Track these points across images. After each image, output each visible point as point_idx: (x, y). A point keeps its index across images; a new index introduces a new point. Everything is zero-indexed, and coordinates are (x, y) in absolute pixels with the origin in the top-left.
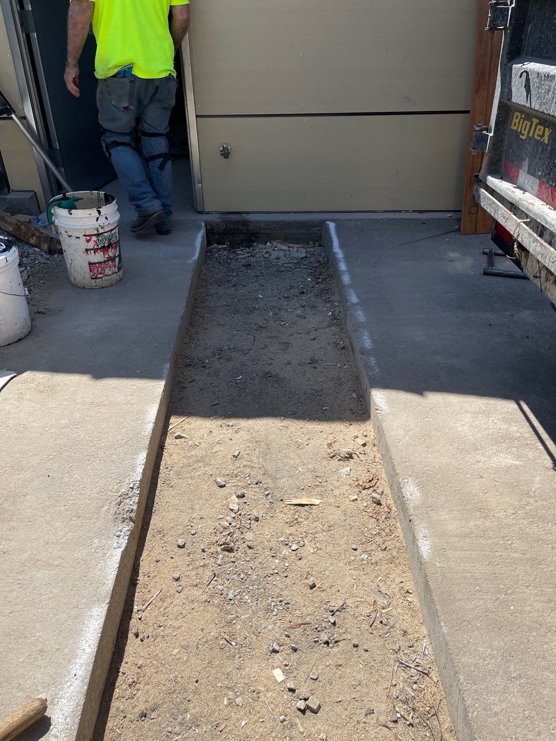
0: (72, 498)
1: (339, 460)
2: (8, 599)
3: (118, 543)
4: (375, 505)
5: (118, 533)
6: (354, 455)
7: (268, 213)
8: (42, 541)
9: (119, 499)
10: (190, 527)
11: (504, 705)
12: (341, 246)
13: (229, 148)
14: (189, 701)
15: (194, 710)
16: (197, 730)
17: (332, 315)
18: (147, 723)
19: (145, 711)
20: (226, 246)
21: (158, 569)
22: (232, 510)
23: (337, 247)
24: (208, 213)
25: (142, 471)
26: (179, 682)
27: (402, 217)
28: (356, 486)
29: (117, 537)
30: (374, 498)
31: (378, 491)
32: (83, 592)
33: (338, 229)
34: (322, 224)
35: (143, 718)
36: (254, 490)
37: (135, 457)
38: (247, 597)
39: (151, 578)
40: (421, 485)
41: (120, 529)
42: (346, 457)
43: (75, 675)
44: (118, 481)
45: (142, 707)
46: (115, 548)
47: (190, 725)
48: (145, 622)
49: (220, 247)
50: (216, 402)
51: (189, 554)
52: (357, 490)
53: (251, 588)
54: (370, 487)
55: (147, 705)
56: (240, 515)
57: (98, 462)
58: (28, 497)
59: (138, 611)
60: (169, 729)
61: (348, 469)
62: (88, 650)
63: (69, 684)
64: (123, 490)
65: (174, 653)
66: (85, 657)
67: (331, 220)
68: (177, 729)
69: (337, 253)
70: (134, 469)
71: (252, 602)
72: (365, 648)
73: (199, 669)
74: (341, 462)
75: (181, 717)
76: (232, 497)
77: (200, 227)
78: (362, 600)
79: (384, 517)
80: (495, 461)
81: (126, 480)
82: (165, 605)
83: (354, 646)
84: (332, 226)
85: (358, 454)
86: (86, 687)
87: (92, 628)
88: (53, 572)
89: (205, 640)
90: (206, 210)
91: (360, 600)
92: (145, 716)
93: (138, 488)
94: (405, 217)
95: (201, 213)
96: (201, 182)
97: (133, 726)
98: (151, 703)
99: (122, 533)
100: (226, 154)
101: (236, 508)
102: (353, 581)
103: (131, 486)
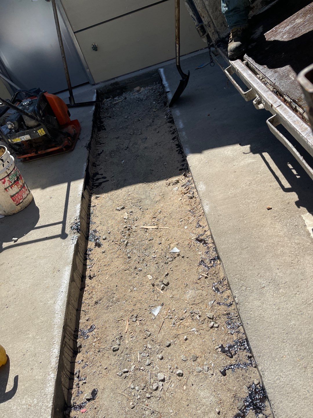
0: (51, 230)
1: (173, 185)
2: (31, 273)
3: (72, 242)
4: (189, 199)
5: (72, 238)
6: (179, 181)
7: (128, 74)
8: (41, 249)
9: (71, 225)
10: (107, 231)
11: (239, 259)
12: (167, 80)
13: (96, 45)
14: (114, 294)
15: (116, 296)
16: (119, 303)
17: (167, 117)
18: (98, 305)
19: (97, 301)
20: (111, 99)
21: (96, 250)
22: (125, 219)
23: (165, 81)
24: (97, 84)
25: (79, 212)
26: (109, 288)
27: (199, 53)
28: (181, 194)
29: (72, 240)
30: (188, 196)
31: (190, 193)
32: (61, 263)
33: (165, 72)
34: (157, 72)
35: (97, 304)
36: (134, 208)
37: (75, 207)
38: (135, 251)
39: (93, 254)
40: (206, 184)
41: (73, 236)
42: (176, 183)
43: (62, 292)
44: (69, 219)
45: (95, 300)
46: (72, 244)
47: (116, 302)
48: (93, 271)
49: (108, 100)
50: (113, 175)
51: (108, 241)
52: (181, 195)
53: (136, 247)
54: (187, 192)
55: (97, 299)
56: (129, 220)
57: (60, 213)
58: (32, 235)
59: (89, 268)
60: (107, 305)
61: (177, 188)
62: (66, 282)
63: (60, 295)
64: (72, 221)
65: (106, 279)
66: (65, 285)
67: (161, 68)
68: (111, 304)
69: (165, 84)
70: (75, 212)
71: (137, 252)
72: (187, 256)
73: (117, 282)
74: (174, 185)
75: (111, 300)
76: (125, 214)
77: (94, 93)
78: (185, 239)
79: (193, 203)
80: (242, 163)
81: (73, 217)
82: (101, 263)
83: (182, 257)
84: (162, 70)
85: (181, 180)
86: (67, 295)
87: (66, 274)
88: (48, 259)
89: (118, 271)
90: (96, 82)
91: (184, 239)
92: (97, 303)
93: (79, 219)
94: (200, 53)
95: (94, 85)
96: (88, 68)
97: (93, 307)
98: (99, 298)
99: (74, 238)
100: (95, 48)
101: (127, 218)
102: (181, 233)
103: (75, 219)
